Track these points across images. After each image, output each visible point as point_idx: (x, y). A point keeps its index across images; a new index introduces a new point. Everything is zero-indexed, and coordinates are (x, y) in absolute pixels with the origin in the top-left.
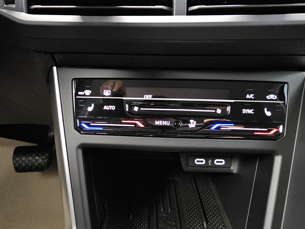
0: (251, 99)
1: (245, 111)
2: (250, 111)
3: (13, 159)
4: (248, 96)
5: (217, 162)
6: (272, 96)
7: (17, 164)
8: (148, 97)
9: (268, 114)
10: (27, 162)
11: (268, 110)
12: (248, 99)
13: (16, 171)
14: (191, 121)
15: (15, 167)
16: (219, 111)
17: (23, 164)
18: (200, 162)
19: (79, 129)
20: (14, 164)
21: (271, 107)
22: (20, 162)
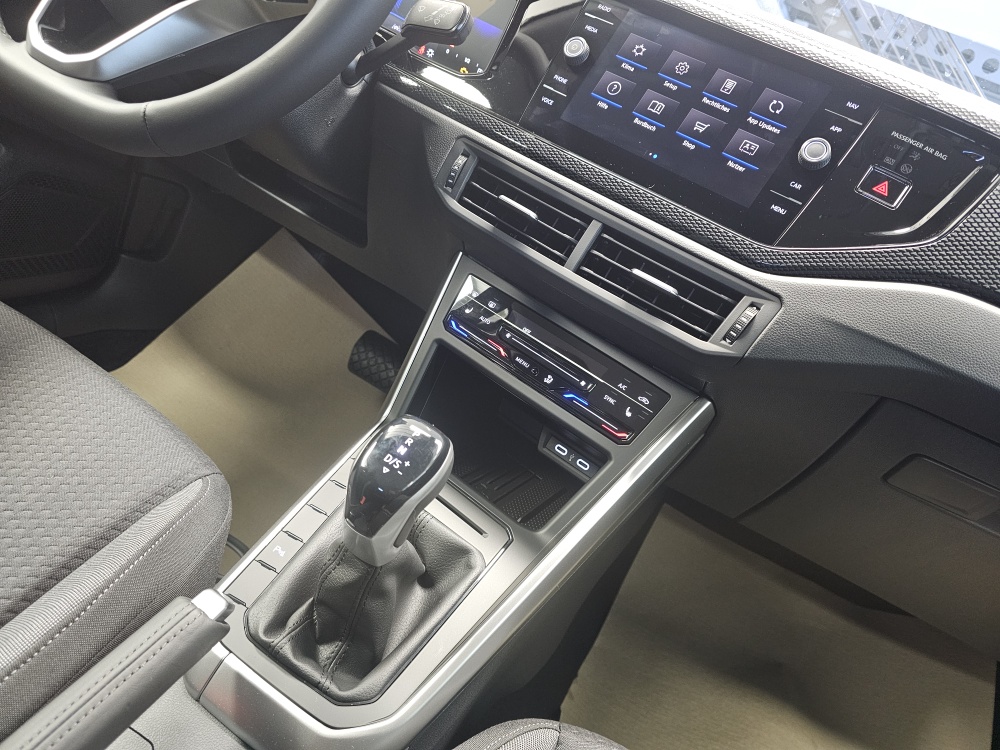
0: (621, 390)
1: (606, 397)
2: (612, 401)
3: (356, 345)
4: (620, 385)
5: (580, 463)
6: (645, 400)
7: (356, 358)
8: (526, 331)
9: (629, 414)
10: (372, 363)
11: (630, 411)
12: (619, 388)
13: (349, 368)
14: (549, 376)
15: (351, 359)
16: (583, 383)
17: (365, 362)
18: (561, 450)
19: (447, 325)
20: (352, 354)
21: (636, 409)
22: (363, 356)
